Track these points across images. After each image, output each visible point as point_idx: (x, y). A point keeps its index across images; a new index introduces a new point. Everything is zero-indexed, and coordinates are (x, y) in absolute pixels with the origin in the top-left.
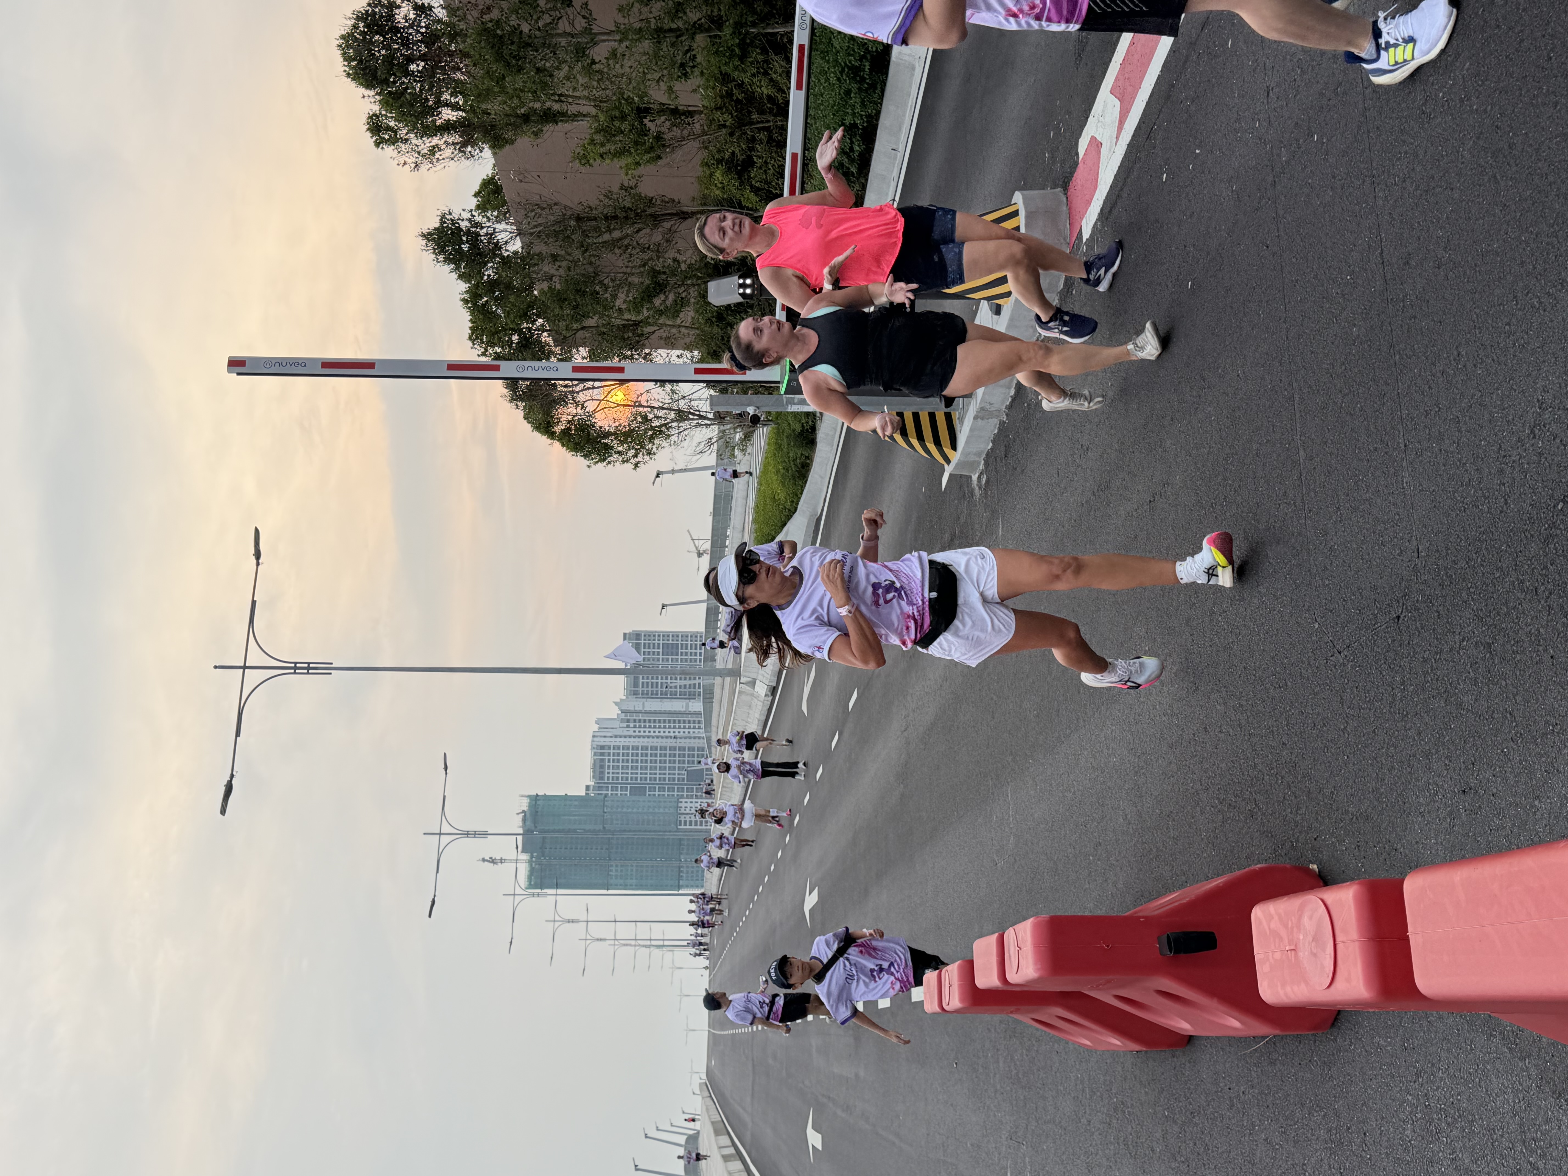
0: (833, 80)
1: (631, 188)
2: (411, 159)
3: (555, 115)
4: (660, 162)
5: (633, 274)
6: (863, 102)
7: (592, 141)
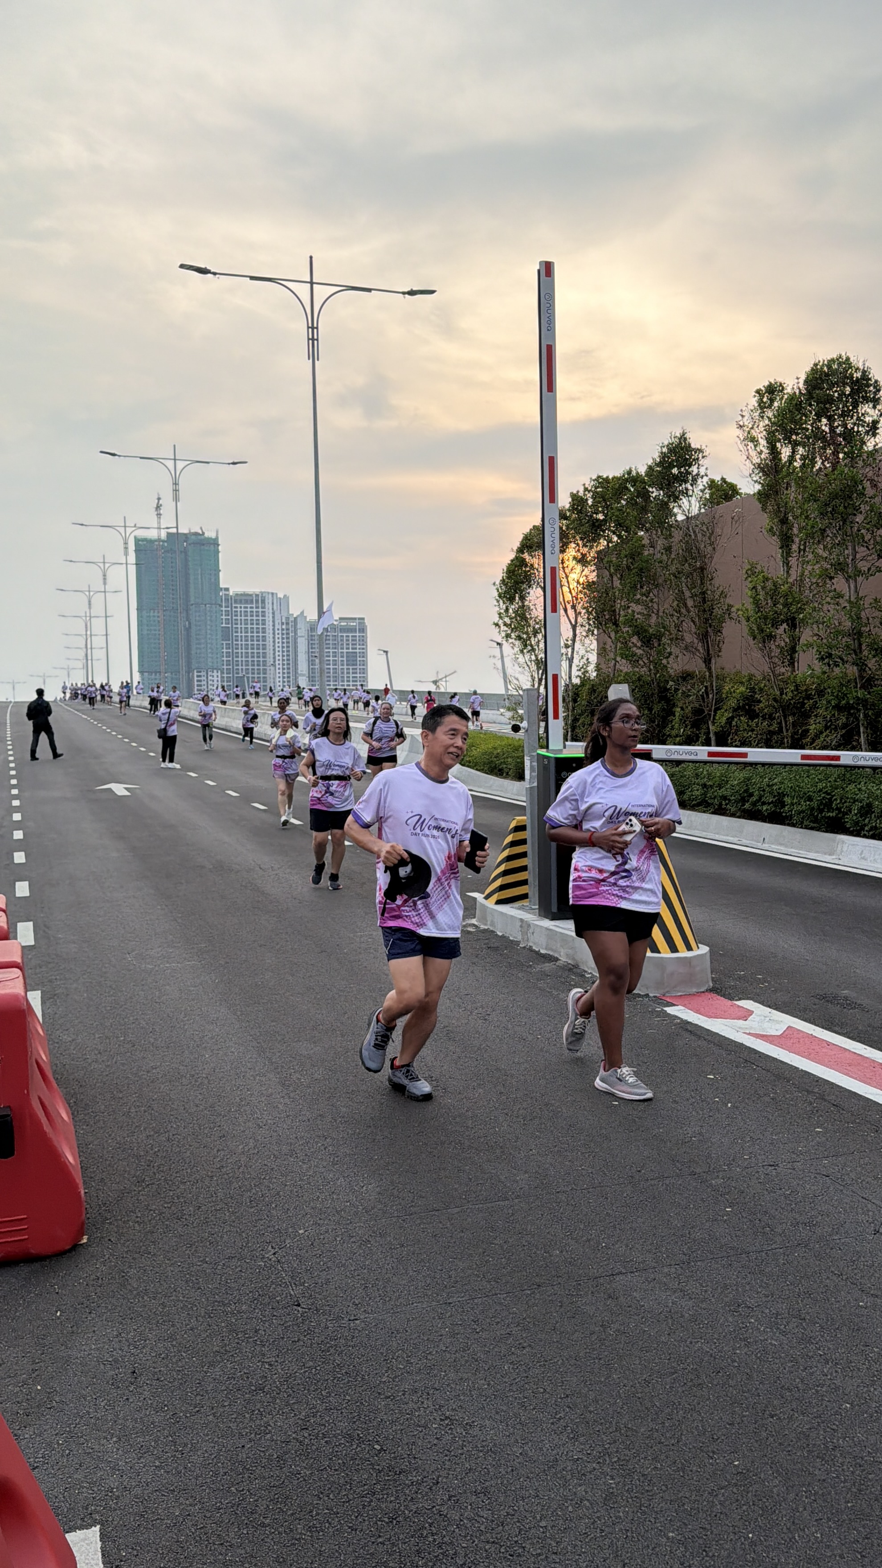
0: (820, 786)
1: (729, 614)
2: (747, 421)
3: (787, 546)
4: (750, 639)
5: (657, 618)
6: (803, 812)
7: (767, 579)
